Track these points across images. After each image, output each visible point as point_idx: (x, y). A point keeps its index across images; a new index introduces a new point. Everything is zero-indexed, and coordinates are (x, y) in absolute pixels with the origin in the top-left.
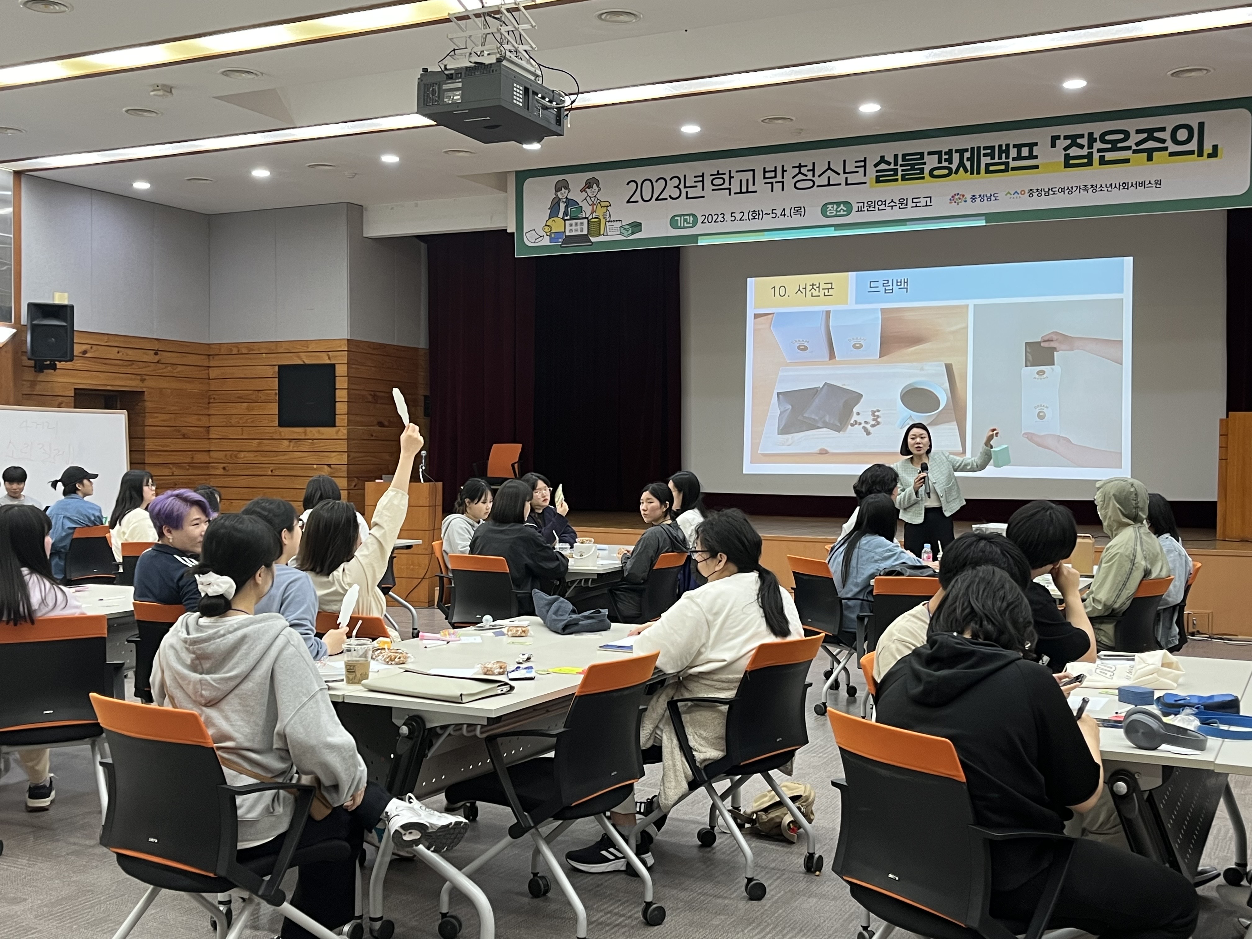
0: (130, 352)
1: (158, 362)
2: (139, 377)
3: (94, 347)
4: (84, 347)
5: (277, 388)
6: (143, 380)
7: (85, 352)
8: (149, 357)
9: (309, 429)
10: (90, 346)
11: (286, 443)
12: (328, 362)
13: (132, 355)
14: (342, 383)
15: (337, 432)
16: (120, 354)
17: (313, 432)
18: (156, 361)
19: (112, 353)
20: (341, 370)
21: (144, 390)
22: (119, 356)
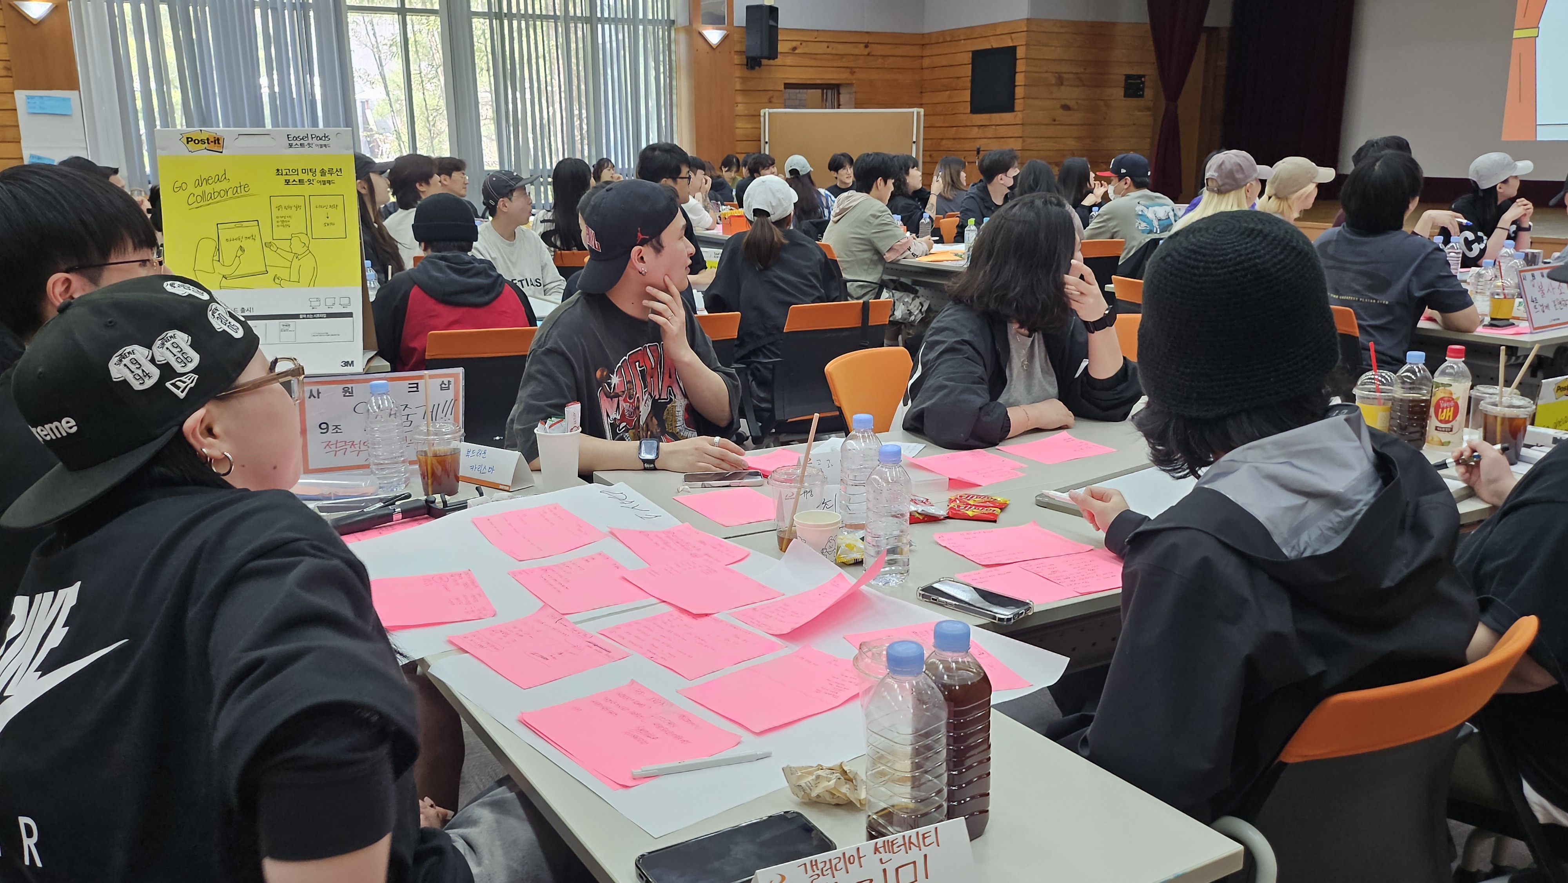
0: (840, 46)
1: (868, 55)
2: (848, 70)
3: (804, 44)
4: (794, 44)
5: (970, 74)
6: (853, 73)
7: (794, 49)
8: (861, 50)
9: (994, 115)
10: (799, 43)
11: (976, 129)
12: (1011, 44)
13: (842, 49)
14: (1021, 66)
15: (1015, 117)
16: (830, 48)
17: (996, 117)
18: (866, 53)
19: (821, 48)
20: (1020, 53)
21: (854, 82)
22: (829, 51)
